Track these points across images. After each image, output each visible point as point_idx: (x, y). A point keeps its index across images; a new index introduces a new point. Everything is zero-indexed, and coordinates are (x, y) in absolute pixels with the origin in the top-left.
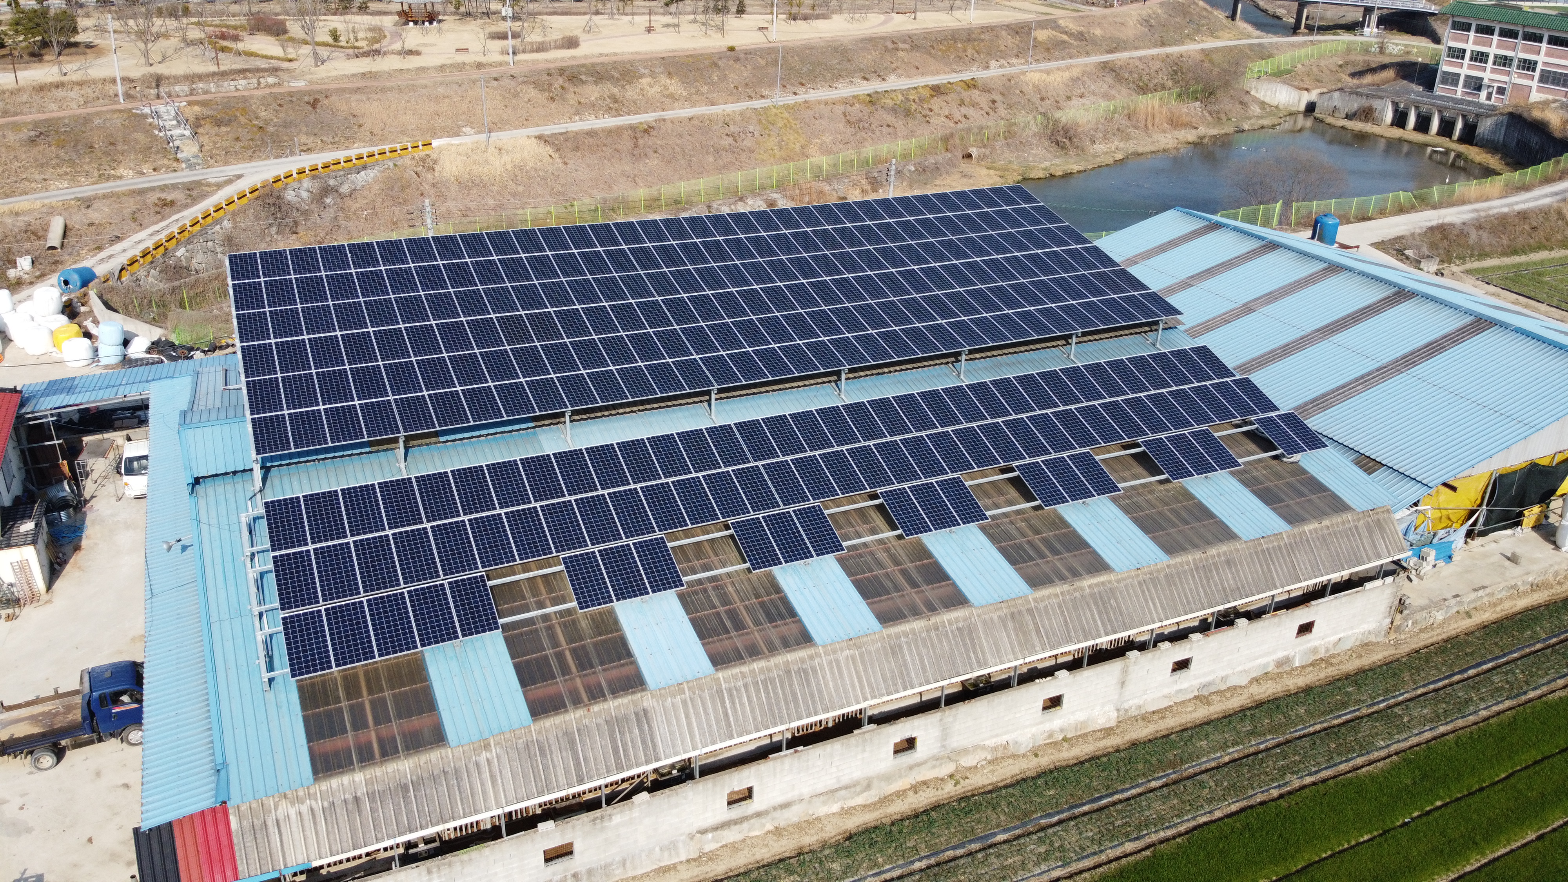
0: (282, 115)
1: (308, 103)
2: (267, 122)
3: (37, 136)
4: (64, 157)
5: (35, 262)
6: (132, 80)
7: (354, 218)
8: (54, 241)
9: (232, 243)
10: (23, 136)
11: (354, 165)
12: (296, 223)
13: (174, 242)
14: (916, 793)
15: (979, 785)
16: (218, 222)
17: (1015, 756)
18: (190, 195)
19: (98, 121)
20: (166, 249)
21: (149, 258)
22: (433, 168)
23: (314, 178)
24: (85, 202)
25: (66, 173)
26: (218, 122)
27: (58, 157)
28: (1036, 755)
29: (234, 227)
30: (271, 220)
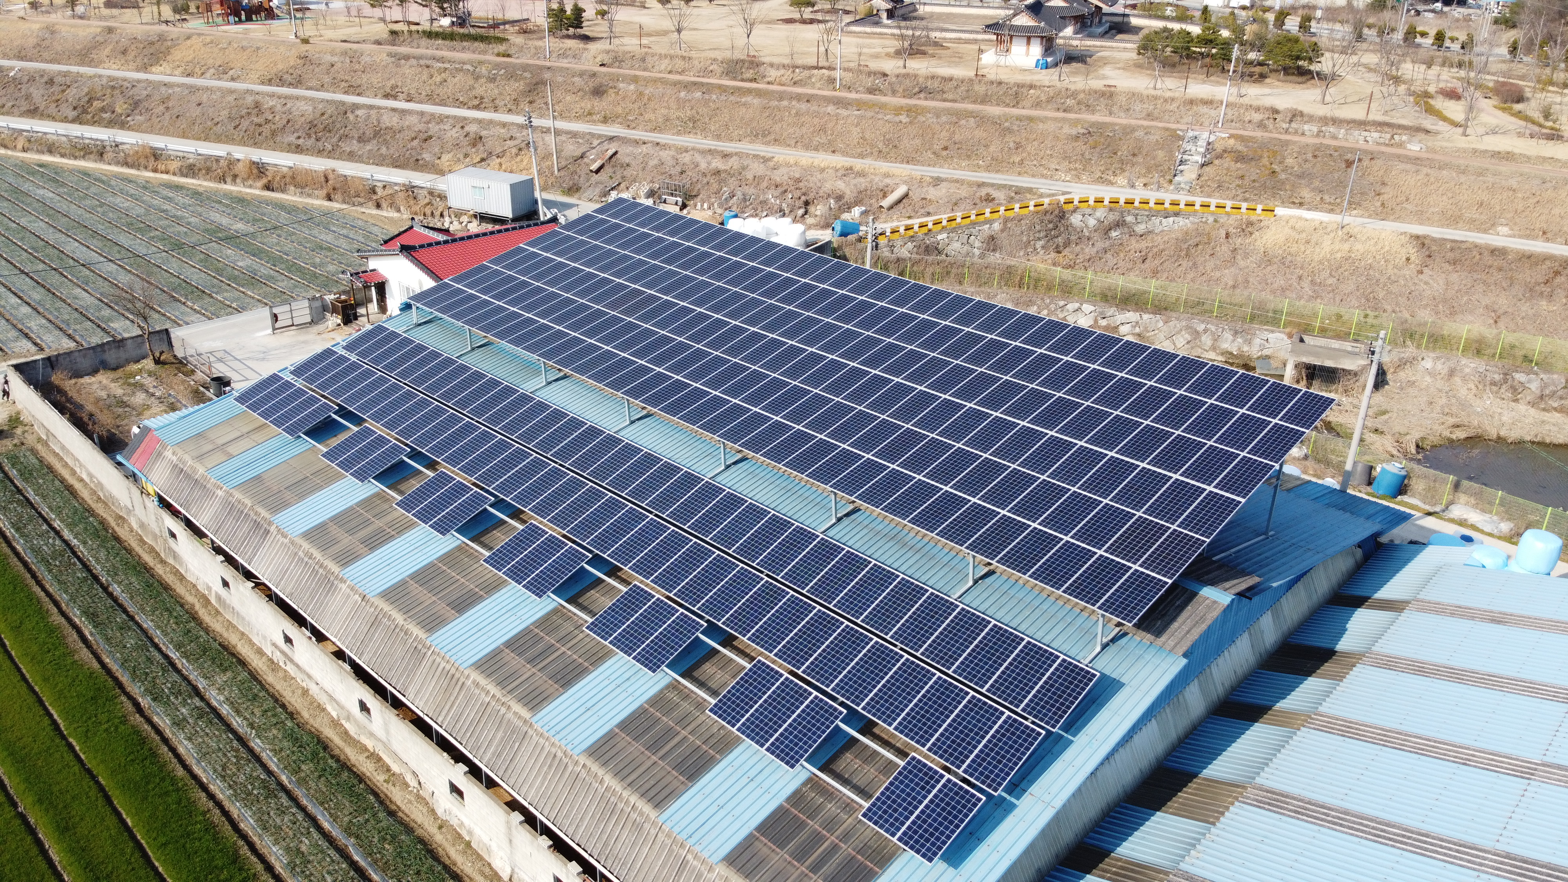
0: (1308, 166)
1: (1346, 160)
2: (1285, 169)
3: (1084, 134)
4: (1087, 156)
5: (865, 213)
6: (1277, 112)
7: (1122, 255)
8: (886, 203)
9: (992, 243)
10: (1074, 132)
11: (1165, 209)
12: (1067, 244)
13: (939, 226)
14: (367, 757)
15: (394, 799)
16: (990, 222)
17: (433, 812)
18: (1012, 198)
19: (1139, 134)
20: (930, 230)
21: (911, 233)
22: (1251, 234)
23: (1111, 210)
24: (937, 181)
25: (1076, 169)
26: (1240, 158)
27: (1082, 155)
28: (440, 827)
29: (1002, 231)
30: (1042, 234)
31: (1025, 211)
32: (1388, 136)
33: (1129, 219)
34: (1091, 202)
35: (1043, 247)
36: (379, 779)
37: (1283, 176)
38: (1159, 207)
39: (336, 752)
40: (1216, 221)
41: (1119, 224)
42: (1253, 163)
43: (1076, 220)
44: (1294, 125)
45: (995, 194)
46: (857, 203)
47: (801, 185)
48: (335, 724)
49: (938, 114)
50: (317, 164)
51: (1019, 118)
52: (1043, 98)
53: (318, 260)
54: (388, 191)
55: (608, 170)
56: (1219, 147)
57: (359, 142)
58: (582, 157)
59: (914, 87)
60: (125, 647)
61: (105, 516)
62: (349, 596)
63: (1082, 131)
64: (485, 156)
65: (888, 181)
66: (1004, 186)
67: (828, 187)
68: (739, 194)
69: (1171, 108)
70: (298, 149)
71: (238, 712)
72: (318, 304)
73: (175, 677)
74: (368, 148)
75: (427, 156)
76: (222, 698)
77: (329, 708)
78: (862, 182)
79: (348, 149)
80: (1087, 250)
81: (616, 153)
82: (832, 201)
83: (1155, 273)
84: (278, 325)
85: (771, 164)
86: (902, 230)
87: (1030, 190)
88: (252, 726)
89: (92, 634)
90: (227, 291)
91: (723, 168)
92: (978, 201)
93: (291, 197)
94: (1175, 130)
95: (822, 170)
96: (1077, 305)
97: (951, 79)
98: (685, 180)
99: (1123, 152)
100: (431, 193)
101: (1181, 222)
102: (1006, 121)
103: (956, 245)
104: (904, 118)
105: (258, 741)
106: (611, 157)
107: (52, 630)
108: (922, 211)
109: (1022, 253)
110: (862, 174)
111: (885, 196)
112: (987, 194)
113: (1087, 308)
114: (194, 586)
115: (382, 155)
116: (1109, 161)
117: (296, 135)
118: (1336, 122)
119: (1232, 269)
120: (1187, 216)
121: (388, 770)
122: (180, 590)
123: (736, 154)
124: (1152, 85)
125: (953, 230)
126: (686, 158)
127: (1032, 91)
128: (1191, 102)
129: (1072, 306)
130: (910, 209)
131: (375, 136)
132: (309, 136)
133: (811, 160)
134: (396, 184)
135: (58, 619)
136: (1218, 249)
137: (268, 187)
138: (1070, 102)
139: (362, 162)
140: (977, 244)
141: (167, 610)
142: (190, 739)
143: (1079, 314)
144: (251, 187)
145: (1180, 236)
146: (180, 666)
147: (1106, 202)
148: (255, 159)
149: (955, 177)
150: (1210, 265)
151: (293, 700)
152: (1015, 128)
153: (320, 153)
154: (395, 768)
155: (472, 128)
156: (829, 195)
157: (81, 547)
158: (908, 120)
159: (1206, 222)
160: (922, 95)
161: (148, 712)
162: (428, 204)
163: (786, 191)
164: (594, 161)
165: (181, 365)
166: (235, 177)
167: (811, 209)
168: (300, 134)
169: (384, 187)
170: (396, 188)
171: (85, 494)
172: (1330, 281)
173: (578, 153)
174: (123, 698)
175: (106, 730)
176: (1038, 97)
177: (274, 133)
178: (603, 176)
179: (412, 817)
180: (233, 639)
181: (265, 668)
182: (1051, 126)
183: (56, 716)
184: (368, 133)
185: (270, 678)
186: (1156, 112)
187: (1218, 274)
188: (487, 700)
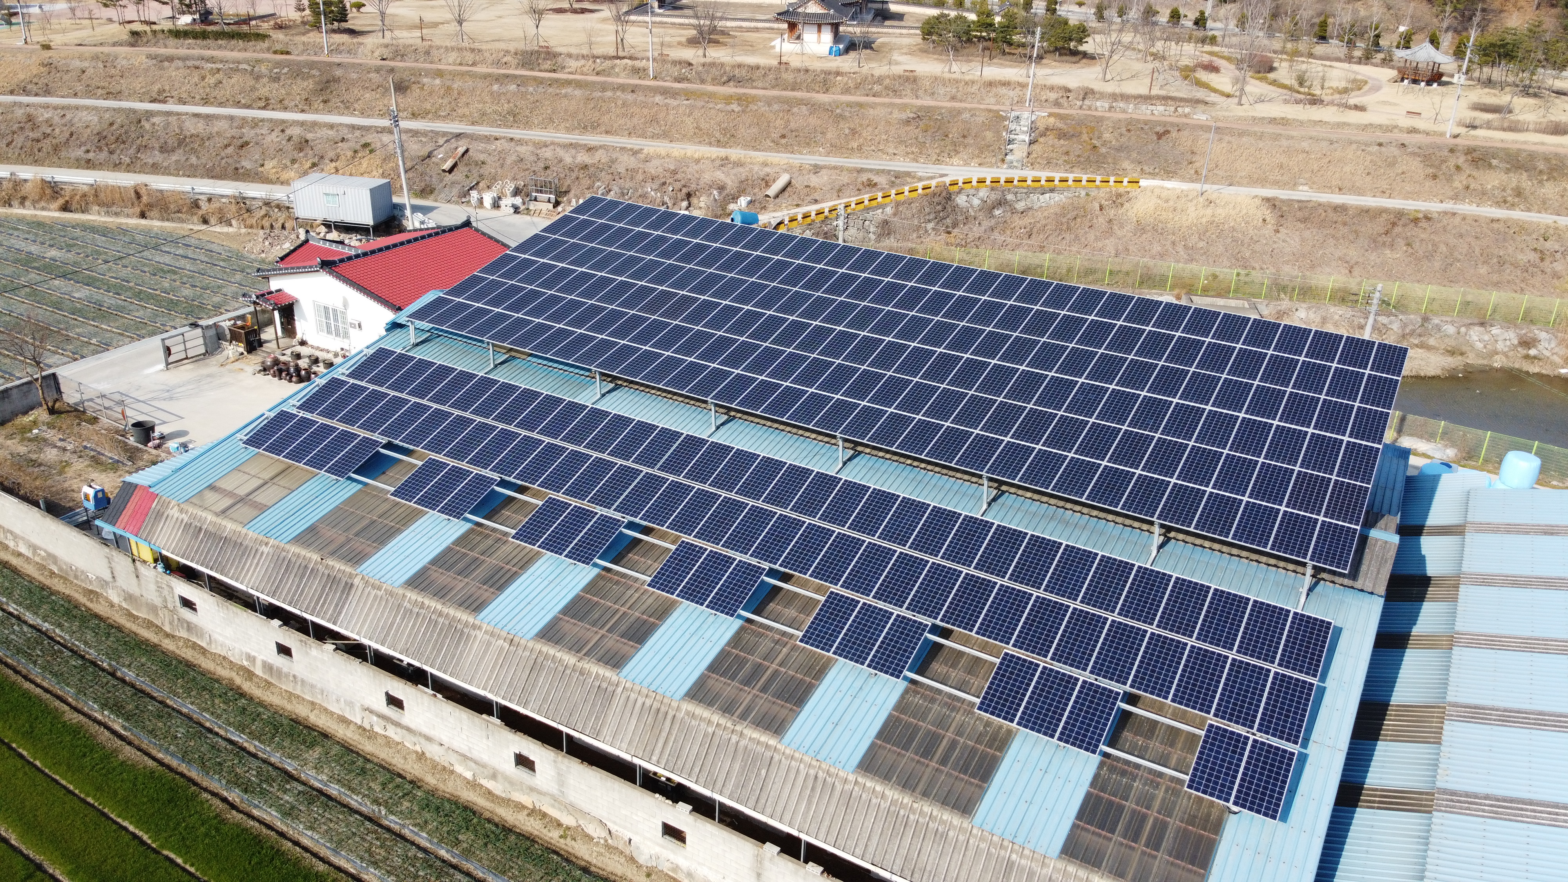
0: (1123, 140)
1: (1157, 133)
2: (1104, 144)
3: (914, 118)
4: (921, 140)
5: (753, 203)
6: (1069, 91)
7: (1008, 232)
8: (772, 191)
9: (886, 228)
10: (904, 116)
12: (955, 225)
14: (529, 815)
15: (580, 854)
16: (882, 206)
17: (632, 860)
19: (966, 116)
20: (826, 217)
22: (1122, 205)
23: (992, 189)
24: (817, 169)
25: (913, 153)
26: (1062, 135)
27: (916, 139)
32: (1173, 109)
35: (933, 229)
36: (553, 836)
37: (1103, 150)
39: (487, 815)
40: (1087, 195)
41: (1001, 203)
42: (1075, 139)
43: (961, 200)
44: (1087, 102)
45: (876, 179)
46: (741, 192)
48: (473, 785)
49: (769, 102)
50: (126, 180)
51: (850, 105)
52: (852, 85)
53: (166, 285)
54: (215, 205)
55: (462, 169)
56: (1041, 126)
57: (161, 152)
58: (429, 156)
59: (722, 76)
60: (176, 737)
61: (67, 592)
62: (489, 644)
63: (912, 115)
64: (316, 160)
65: (767, 170)
68: (616, 189)
70: (89, 164)
71: (353, 790)
72: (212, 332)
73: (255, 763)
74: (174, 158)
76: (325, 778)
77: (459, 769)
78: (743, 172)
79: (150, 161)
80: (975, 229)
81: (467, 150)
82: (715, 192)
84: (172, 359)
85: (642, 156)
86: (800, 217)
87: (908, 174)
88: (376, 802)
89: (125, 729)
91: (590, 162)
92: (861, 187)
94: (998, 111)
97: (758, 68)
99: (954, 134)
100: (267, 204)
101: (1057, 197)
103: (853, 231)
104: (735, 107)
105: (392, 817)
106: (463, 155)
107: (76, 731)
108: (809, 199)
110: (739, 164)
111: (768, 185)
112: (869, 180)
114: (224, 658)
116: (942, 143)
117: (83, 148)
118: (1125, 97)
119: (1112, 239)
120: (1062, 191)
121: (559, 825)
122: (207, 664)
123: (601, 147)
124: (947, 69)
125: (849, 216)
126: (546, 153)
127: (839, 78)
128: (990, 84)
130: (794, 196)
131: (179, 145)
132: (100, 149)
133: (683, 152)
134: (222, 196)
135: (76, 718)
136: (1095, 221)
137: (65, 208)
138: (877, 88)
139: (170, 174)
140: (872, 229)
141: (204, 688)
142: (311, 828)
144: (43, 209)
145: (1058, 210)
146: (252, 749)
147: (988, 182)
148: (45, 178)
149: (833, 164)
151: (408, 767)
153: (117, 166)
154: (568, 820)
155: (295, 131)
156: (711, 187)
157: (57, 631)
158: (739, 108)
159: (1079, 197)
160: (731, 83)
161: (243, 806)
162: (266, 215)
163: (664, 184)
164: (444, 159)
165: (78, 412)
166: (24, 199)
168: (88, 147)
169: (210, 200)
170: (224, 200)
171: (30, 570)
172: (1201, 244)
173: (423, 153)
174: (205, 795)
175: (206, 835)
176: (846, 84)
177: (56, 149)
178: (457, 175)
180: (302, 711)
181: (356, 737)
182: (880, 112)
183: (131, 828)
184: (170, 142)
185: (367, 747)
187: (1100, 244)
188: (710, 730)
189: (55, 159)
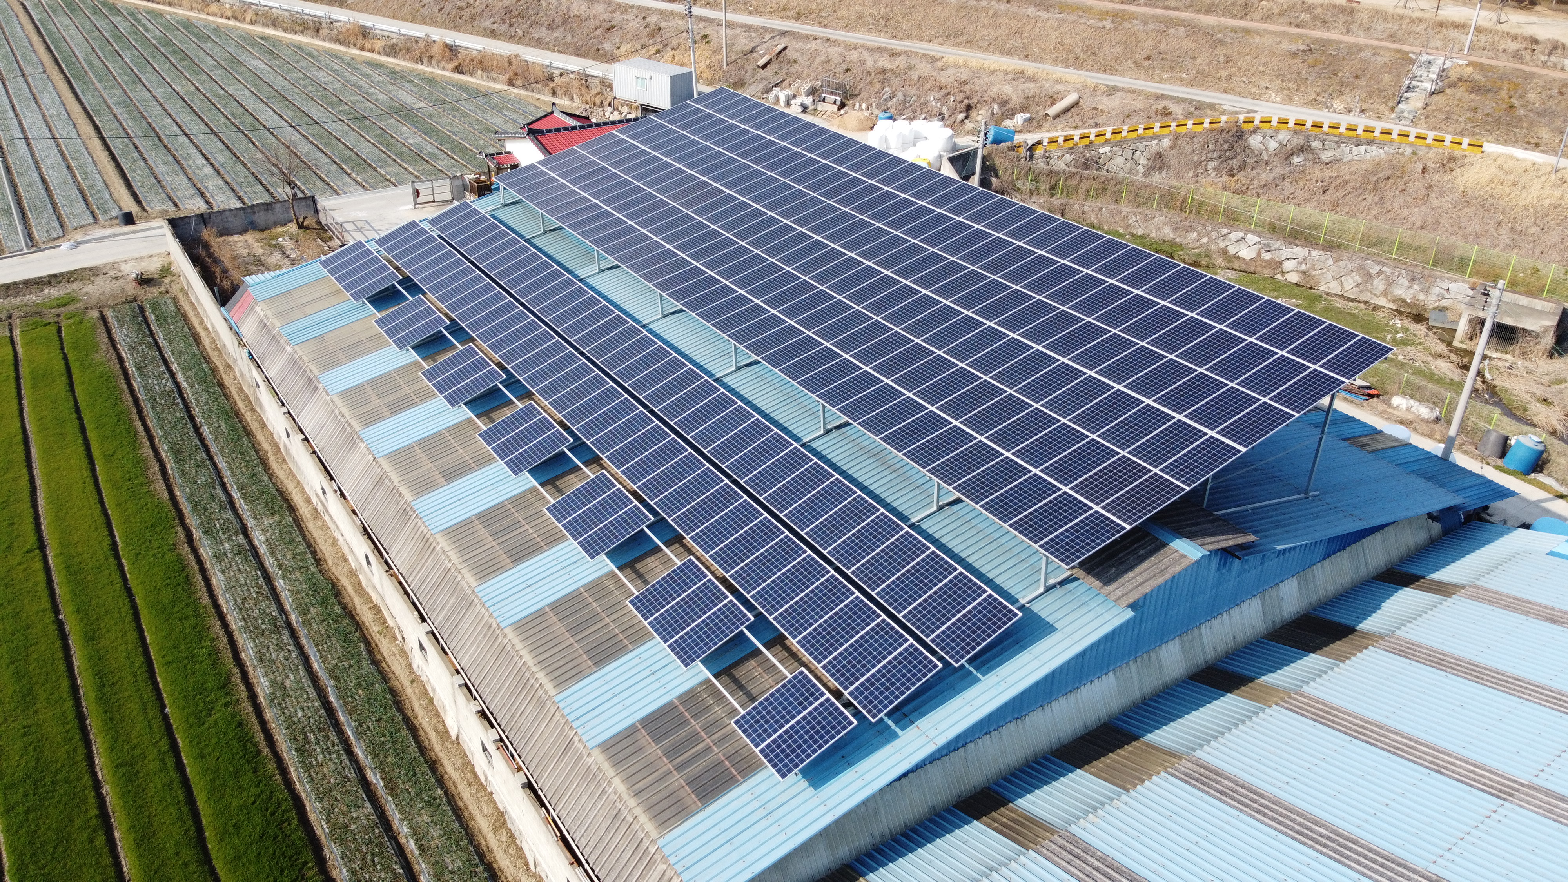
2: (1525, 105)
3: (1304, 51)
4: (1303, 75)
5: (1029, 121)
8: (1052, 111)
9: (1159, 161)
10: (1293, 48)
11: (1358, 136)
12: (1242, 168)
13: (1102, 139)
14: (370, 608)
15: (382, 650)
16: (1159, 137)
17: (410, 666)
18: (1191, 113)
20: (1091, 142)
21: (1070, 144)
22: (1452, 171)
23: (1295, 132)
24: (1112, 91)
25: (1289, 89)
26: (1476, 88)
27: (1298, 74)
28: (412, 681)
29: (1172, 148)
30: (1215, 155)
31: (1199, 128)
33: (1316, 144)
34: (1274, 123)
35: (1215, 169)
36: (374, 629)
37: (1522, 112)
38: (1351, 133)
39: (346, 600)
40: (1413, 153)
41: (1303, 149)
42: (1490, 95)
43: (1255, 141)
45: (1173, 107)
46: (1022, 110)
47: (967, 88)
48: (353, 574)
49: (1146, 21)
50: (502, 48)
51: (1235, 30)
55: (774, 66)
56: (1454, 75)
57: (548, 29)
58: (752, 52)
60: (196, 482)
61: (217, 363)
63: (1303, 48)
64: (660, 47)
65: (1059, 87)
66: (1184, 100)
67: (994, 91)
68: (900, 96)
69: (1418, 30)
70: (492, 34)
71: (273, 553)
72: (458, 183)
73: (230, 514)
74: (555, 35)
75: (607, 46)
76: (263, 538)
77: (349, 559)
79: (537, 36)
80: (1263, 176)
81: (785, 49)
82: (996, 106)
83: (1335, 206)
84: (419, 200)
85: (939, 64)
87: (1212, 106)
88: (280, 566)
89: (172, 468)
90: (390, 166)
91: (890, 67)
92: (1153, 115)
93: (477, 81)
94: (1408, 53)
95: (992, 73)
96: (1241, 235)
98: (849, 79)
99: (1345, 73)
100: (602, 83)
102: (1220, 31)
103: (1119, 161)
104: (1108, 24)
105: (281, 581)
106: (780, 53)
107: (139, 461)
108: (1091, 122)
109: (1191, 174)
110: (1032, 79)
113: (1252, 238)
114: (272, 434)
115: (566, 43)
116: (1327, 82)
117: (492, 20)
119: (1423, 208)
120: (1381, 145)
121: (385, 622)
122: (260, 437)
123: (905, 53)
125: (1118, 144)
126: (854, 56)
129: (1234, 236)
130: (1077, 119)
131: (563, 24)
132: (504, 21)
133: (981, 62)
134: (572, 72)
135: (147, 452)
136: (1411, 184)
137: (458, 69)
138: (1305, 16)
140: (1143, 160)
141: (242, 454)
142: (223, 572)
143: (1242, 244)
144: (443, 69)
145: (1370, 166)
146: (237, 505)
147: (1291, 124)
148: (449, 41)
149: (1134, 87)
150: (1399, 201)
151: (323, 548)
152: (1229, 40)
153: (511, 38)
154: (390, 622)
155: (653, 19)
157: (188, 390)
158: (1111, 26)
159: (1401, 154)
161: (197, 544)
162: (598, 93)
164: (763, 56)
165: (322, 231)
166: (430, 58)
167: (973, 114)
168: (496, 19)
169: (561, 74)
170: (572, 76)
171: (206, 342)
172: (1533, 230)
173: (749, 48)
174: (180, 529)
175: (155, 555)
177: (473, 17)
178: (769, 71)
179: (393, 668)
180: (290, 486)
181: (309, 516)
182: (1268, 41)
184: (557, 20)
185: (311, 526)
186: (1400, 33)
187: (1406, 212)
189: (470, 27)
